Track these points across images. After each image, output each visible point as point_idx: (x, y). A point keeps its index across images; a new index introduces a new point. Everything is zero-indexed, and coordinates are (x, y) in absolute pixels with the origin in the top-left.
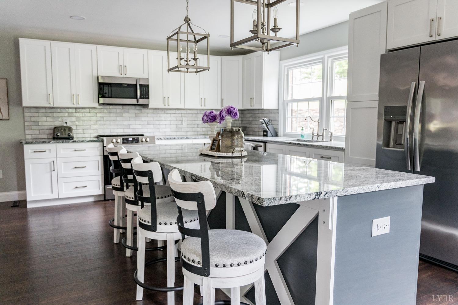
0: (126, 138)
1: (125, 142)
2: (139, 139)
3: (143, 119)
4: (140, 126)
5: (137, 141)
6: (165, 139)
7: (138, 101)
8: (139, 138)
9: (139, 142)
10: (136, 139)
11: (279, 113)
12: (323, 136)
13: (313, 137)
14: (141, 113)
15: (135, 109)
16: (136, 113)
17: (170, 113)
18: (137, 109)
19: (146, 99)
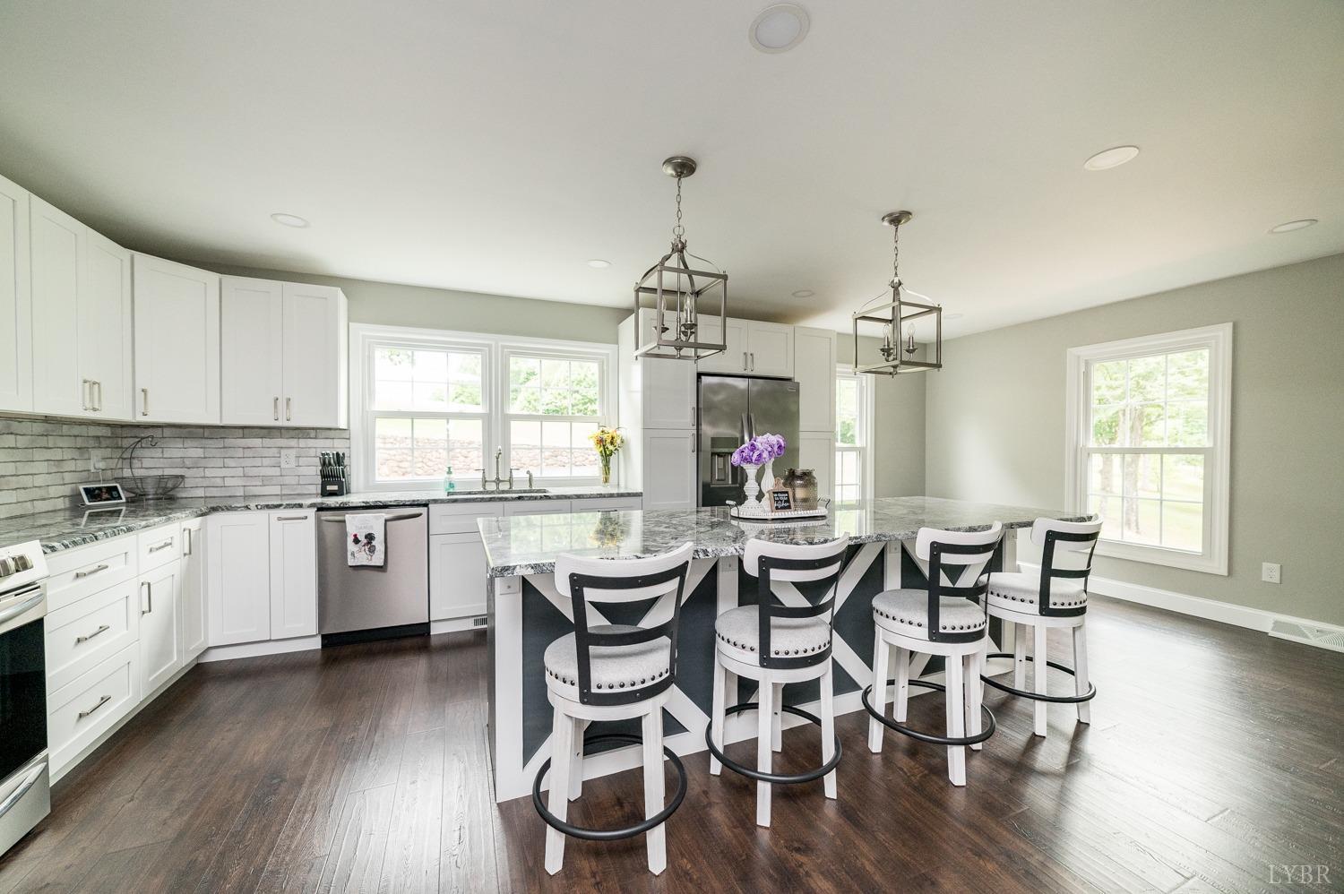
11: (349, 439)
12: (510, 481)
13: (484, 486)
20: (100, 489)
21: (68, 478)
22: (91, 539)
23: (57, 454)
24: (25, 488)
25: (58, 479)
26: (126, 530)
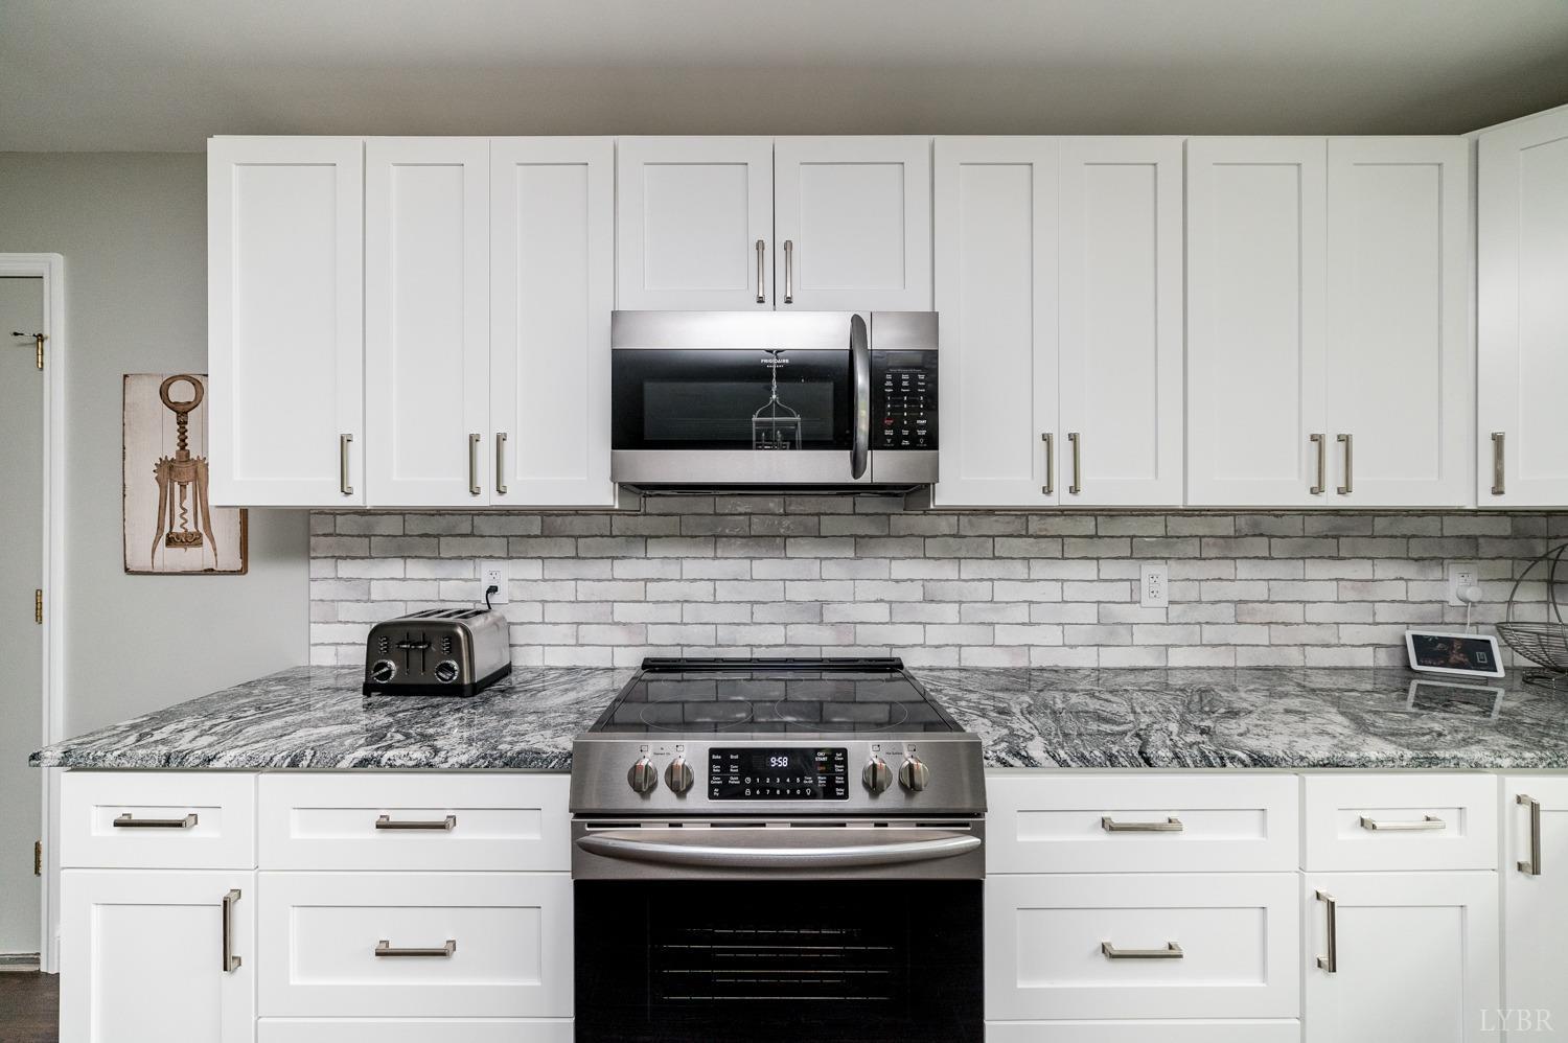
0: (745, 753)
1: (734, 780)
2: (845, 762)
3: (901, 569)
4: (880, 612)
5: (831, 782)
6: (1063, 764)
7: (857, 467)
8: (844, 751)
9: (845, 786)
10: (821, 758)
14: (889, 536)
15: (854, 514)
16: (856, 536)
17: (1060, 536)
18: (867, 515)
19: (913, 446)
20: (1448, 642)
21: (1384, 612)
22: (1133, 763)
23: (1362, 570)
24: (1285, 624)
25: (1361, 613)
26: (1248, 760)
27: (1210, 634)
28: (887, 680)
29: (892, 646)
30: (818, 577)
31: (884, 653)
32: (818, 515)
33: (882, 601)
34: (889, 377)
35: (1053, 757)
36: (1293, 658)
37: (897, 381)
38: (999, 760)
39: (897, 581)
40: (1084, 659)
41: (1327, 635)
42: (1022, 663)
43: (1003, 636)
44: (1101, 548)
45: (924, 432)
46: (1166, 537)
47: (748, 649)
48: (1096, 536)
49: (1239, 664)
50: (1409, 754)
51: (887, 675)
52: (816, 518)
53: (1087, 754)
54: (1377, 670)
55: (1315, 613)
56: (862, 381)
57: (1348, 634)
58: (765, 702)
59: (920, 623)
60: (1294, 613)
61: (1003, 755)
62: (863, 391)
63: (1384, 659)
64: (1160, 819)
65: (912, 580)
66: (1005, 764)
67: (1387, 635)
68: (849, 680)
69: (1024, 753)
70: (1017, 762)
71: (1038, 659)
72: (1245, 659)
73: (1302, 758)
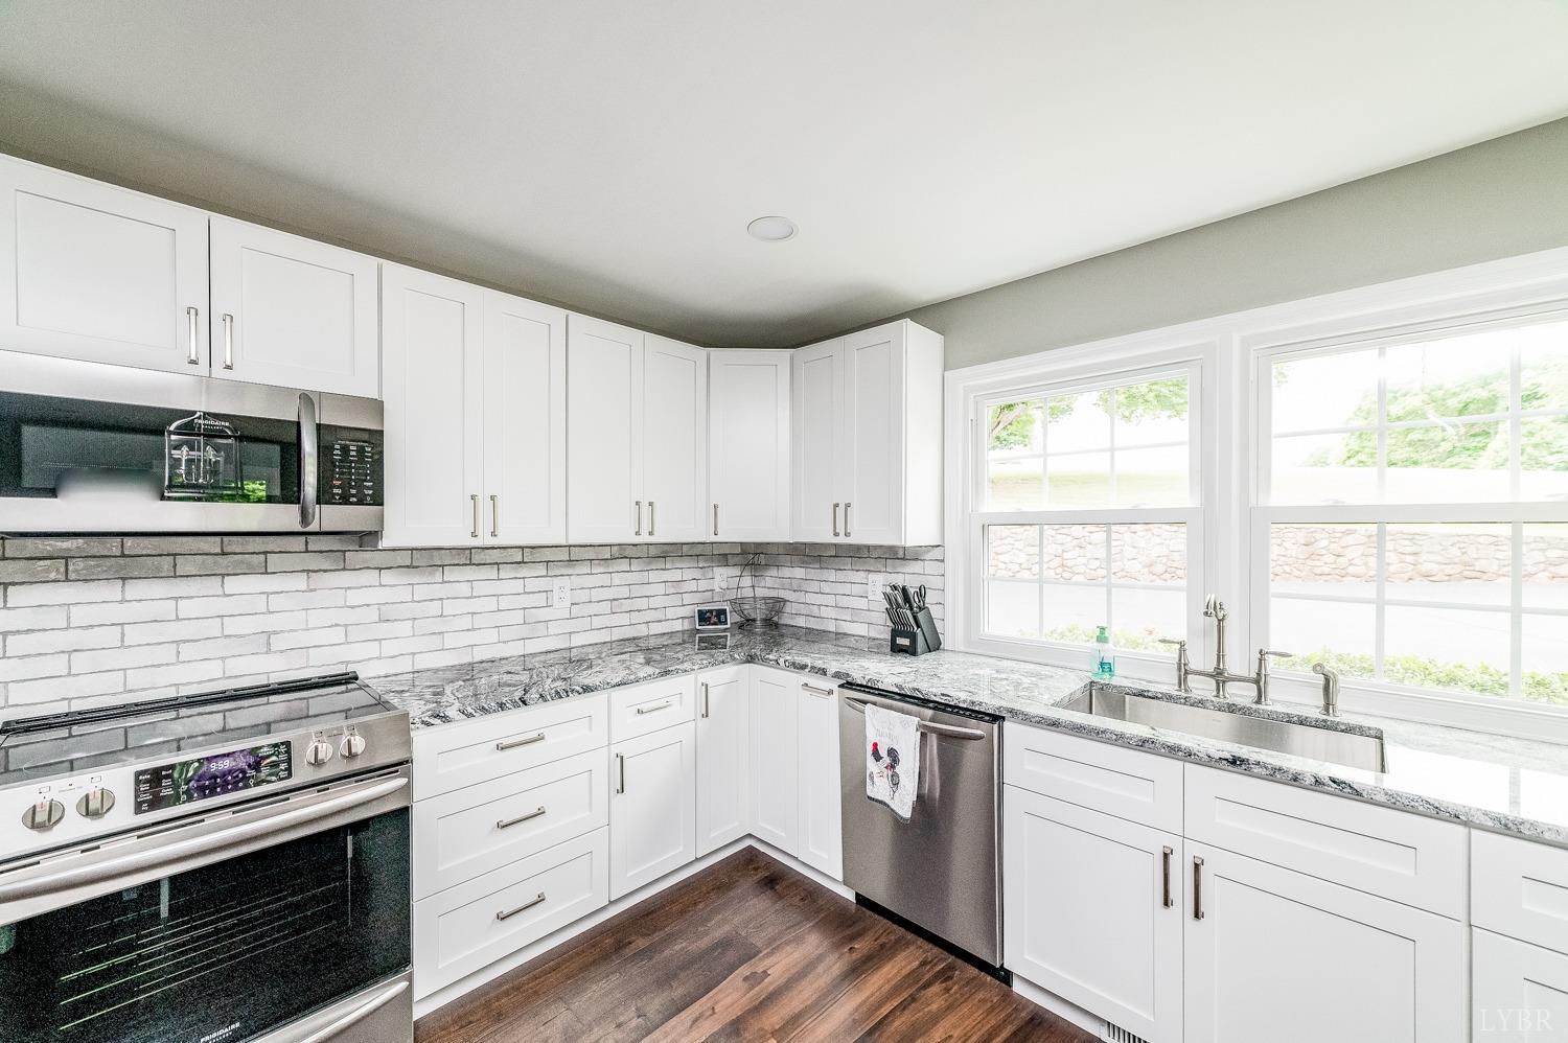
1: (166, 792)
2: (289, 751)
4: (335, 635)
7: (305, 517)
8: (287, 744)
9: (289, 769)
11: (943, 561)
12: (1258, 681)
13: (1182, 681)
14: (344, 569)
15: (307, 551)
16: (308, 571)
17: (496, 563)
18: (321, 552)
19: (360, 502)
20: (711, 611)
21: (688, 599)
22: (515, 705)
23: (675, 575)
24: (639, 611)
25: (676, 600)
26: (581, 690)
27: (597, 622)
28: (342, 692)
29: (347, 663)
30: (265, 610)
31: (341, 670)
32: (265, 553)
33: (337, 625)
34: (338, 447)
35: (463, 713)
36: (642, 631)
37: (345, 450)
38: (423, 722)
39: (352, 607)
40: (514, 650)
41: (659, 615)
42: (467, 659)
43: (449, 641)
44: (524, 571)
45: (371, 492)
46: (570, 561)
47: (174, 688)
48: (523, 562)
49: (614, 639)
50: (657, 671)
51: (343, 688)
52: (262, 557)
53: (486, 706)
54: (683, 632)
55: (654, 603)
56: (309, 446)
57: (671, 613)
58: (196, 736)
59: (376, 640)
60: (642, 603)
61: (427, 719)
62: (311, 455)
63: (687, 625)
64: (534, 735)
65: (368, 605)
66: (428, 724)
67: (687, 611)
68: (301, 699)
69: (442, 714)
70: (437, 721)
71: (480, 655)
72: (617, 635)
73: (608, 683)
